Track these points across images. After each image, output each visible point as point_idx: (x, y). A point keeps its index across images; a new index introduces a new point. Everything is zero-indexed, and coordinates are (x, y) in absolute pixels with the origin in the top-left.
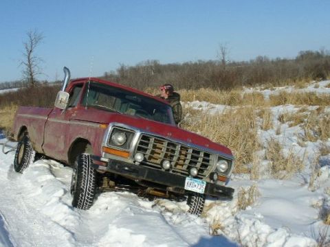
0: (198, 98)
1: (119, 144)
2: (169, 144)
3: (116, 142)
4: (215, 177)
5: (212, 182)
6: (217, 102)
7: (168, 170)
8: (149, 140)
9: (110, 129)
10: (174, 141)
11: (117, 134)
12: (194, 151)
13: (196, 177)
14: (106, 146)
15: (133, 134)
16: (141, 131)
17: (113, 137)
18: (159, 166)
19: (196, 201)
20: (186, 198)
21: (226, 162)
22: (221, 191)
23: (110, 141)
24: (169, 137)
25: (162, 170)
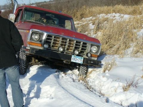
0: (114, 11)
1: (36, 40)
2: (63, 39)
3: (34, 39)
4: (89, 55)
5: (87, 57)
6: (126, 13)
7: (62, 52)
8: (52, 37)
9: (31, 32)
10: (66, 37)
11: (34, 35)
12: (77, 42)
13: (78, 55)
14: (29, 41)
15: (43, 34)
16: (47, 33)
17: (33, 36)
18: (57, 50)
19: (82, 68)
20: (77, 67)
21: (96, 47)
22: (92, 62)
23: (31, 38)
24: (62, 35)
25: (59, 52)
